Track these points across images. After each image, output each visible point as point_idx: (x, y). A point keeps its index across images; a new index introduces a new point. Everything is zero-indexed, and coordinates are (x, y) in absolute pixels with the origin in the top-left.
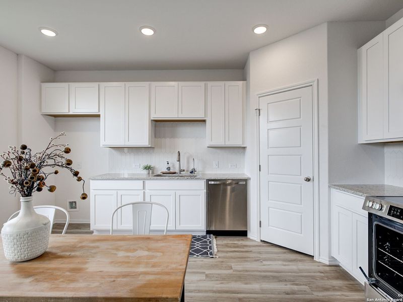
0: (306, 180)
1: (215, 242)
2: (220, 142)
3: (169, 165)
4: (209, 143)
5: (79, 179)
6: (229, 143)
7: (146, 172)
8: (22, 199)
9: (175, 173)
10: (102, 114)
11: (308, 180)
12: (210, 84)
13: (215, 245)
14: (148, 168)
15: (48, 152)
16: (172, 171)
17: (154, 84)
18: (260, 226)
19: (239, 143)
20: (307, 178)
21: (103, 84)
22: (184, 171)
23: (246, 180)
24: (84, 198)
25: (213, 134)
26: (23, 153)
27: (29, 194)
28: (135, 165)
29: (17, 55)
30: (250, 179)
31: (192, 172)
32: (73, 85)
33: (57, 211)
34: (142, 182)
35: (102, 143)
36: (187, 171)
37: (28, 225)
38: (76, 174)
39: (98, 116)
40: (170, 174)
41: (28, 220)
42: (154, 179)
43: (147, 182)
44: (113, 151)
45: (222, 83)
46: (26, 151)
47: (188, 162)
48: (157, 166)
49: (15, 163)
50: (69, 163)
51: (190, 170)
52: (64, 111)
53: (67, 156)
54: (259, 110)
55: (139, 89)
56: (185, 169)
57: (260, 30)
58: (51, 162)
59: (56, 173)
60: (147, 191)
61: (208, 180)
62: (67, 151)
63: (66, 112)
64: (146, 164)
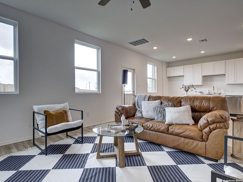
2: (233, 83)
3: (210, 91)
6: (236, 83)
9: (212, 94)
10: (185, 75)
12: (227, 61)
16: (210, 93)
17: (203, 64)
21: (185, 66)
25: (230, 79)
29: (162, 62)
32: (176, 68)
47: (218, 90)
51: (219, 93)
63: (173, 76)
64: (200, 91)
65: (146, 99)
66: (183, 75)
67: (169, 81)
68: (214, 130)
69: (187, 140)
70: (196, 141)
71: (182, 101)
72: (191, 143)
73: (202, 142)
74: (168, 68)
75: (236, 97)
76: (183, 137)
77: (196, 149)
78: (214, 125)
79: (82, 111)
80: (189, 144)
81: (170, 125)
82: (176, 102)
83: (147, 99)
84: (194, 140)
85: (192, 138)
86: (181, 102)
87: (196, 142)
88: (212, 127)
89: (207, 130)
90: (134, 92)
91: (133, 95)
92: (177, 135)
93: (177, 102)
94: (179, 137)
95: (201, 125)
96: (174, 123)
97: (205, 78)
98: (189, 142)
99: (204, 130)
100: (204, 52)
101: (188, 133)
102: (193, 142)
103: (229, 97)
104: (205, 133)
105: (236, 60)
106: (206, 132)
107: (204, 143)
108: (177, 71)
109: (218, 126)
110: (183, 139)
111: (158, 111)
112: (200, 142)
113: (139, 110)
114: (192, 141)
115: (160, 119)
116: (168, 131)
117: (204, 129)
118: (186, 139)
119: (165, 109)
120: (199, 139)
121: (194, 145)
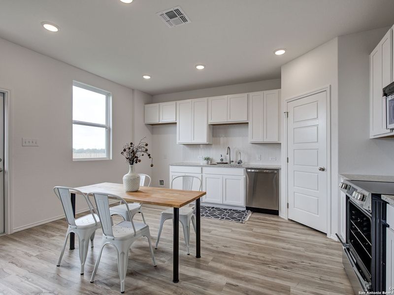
0: (320, 170)
1: (250, 214)
2: (260, 140)
3: (223, 157)
4: (250, 140)
5: (150, 158)
6: (266, 140)
7: (205, 162)
8: (130, 166)
9: (227, 163)
10: (177, 122)
11: (323, 170)
12: (251, 94)
13: (248, 217)
14: (207, 159)
15: (140, 145)
16: (224, 161)
17: (210, 99)
18: (288, 207)
19: (275, 140)
20: (321, 168)
21: (178, 102)
22: (233, 162)
23: (278, 170)
24: (152, 166)
25: (255, 133)
26: (131, 146)
27: (132, 164)
28: (199, 156)
29: (133, 90)
30: (281, 169)
31: (239, 163)
32: (162, 105)
33: (146, 176)
34: (200, 168)
35: (178, 141)
36: (236, 162)
37: (132, 177)
38: (149, 155)
39: (176, 123)
40: (222, 163)
41: (132, 174)
42: (210, 167)
43: (204, 169)
44: (185, 146)
45: (261, 93)
46: (132, 145)
47: (236, 156)
48: (214, 158)
49: (127, 150)
50: (147, 150)
51: (238, 161)
52: (157, 122)
53: (146, 147)
54: (287, 113)
56: (234, 160)
57: (280, 53)
58: (140, 150)
59: (143, 155)
60: (204, 175)
61: (247, 169)
62: (147, 145)
64: (206, 156)
66: (174, 121)
67: (152, 133)
74: (147, 105)
75: (266, 173)
97: (215, 128)
103: (253, 171)
105: (266, 92)
108: (165, 113)
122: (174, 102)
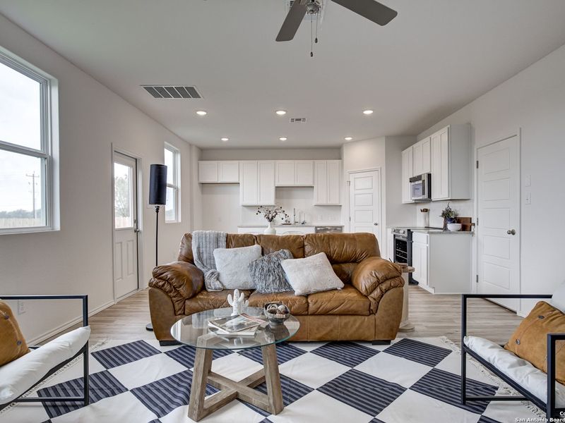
2: (324, 203)
4: (315, 202)
6: (330, 203)
9: (290, 224)
10: (241, 182)
12: (316, 162)
16: (288, 223)
19: (336, 203)
20: (376, 224)
21: (242, 162)
23: (341, 227)
25: (319, 196)
29: (191, 145)
30: (344, 226)
31: (303, 223)
32: (222, 163)
35: (241, 203)
36: (300, 223)
39: (239, 183)
40: (287, 225)
45: (325, 161)
47: (300, 217)
51: (302, 221)
54: (350, 182)
55: (267, 165)
56: (298, 221)
61: (317, 227)
63: (215, 181)
65: (220, 244)
66: (236, 181)
67: (203, 192)
68: (386, 291)
69: (345, 319)
70: (360, 317)
71: (306, 243)
72: (351, 322)
73: (370, 317)
74: (201, 162)
76: (337, 315)
77: (361, 331)
78: (388, 283)
79: (85, 299)
80: (349, 326)
81: (307, 296)
82: (296, 247)
83: (224, 244)
84: (356, 317)
85: (354, 314)
86: (303, 246)
87: (359, 319)
88: (384, 287)
89: (376, 293)
90: (136, 221)
91: (135, 231)
92: (326, 313)
93: (298, 248)
94: (330, 317)
95: (367, 287)
96: (312, 290)
97: (279, 189)
98: (349, 322)
99: (372, 295)
100: (285, 139)
101: (348, 306)
102: (355, 321)
104: (374, 299)
105: (329, 161)
106: (376, 297)
107: (372, 317)
108: (224, 172)
109: (392, 285)
110: (338, 318)
111: (265, 269)
112: (366, 318)
113: (213, 273)
114: (352, 318)
115: (273, 288)
116: (308, 310)
117: (371, 293)
118: (343, 317)
119: (279, 264)
120: (365, 313)
121: (357, 324)
122: (237, 161)
